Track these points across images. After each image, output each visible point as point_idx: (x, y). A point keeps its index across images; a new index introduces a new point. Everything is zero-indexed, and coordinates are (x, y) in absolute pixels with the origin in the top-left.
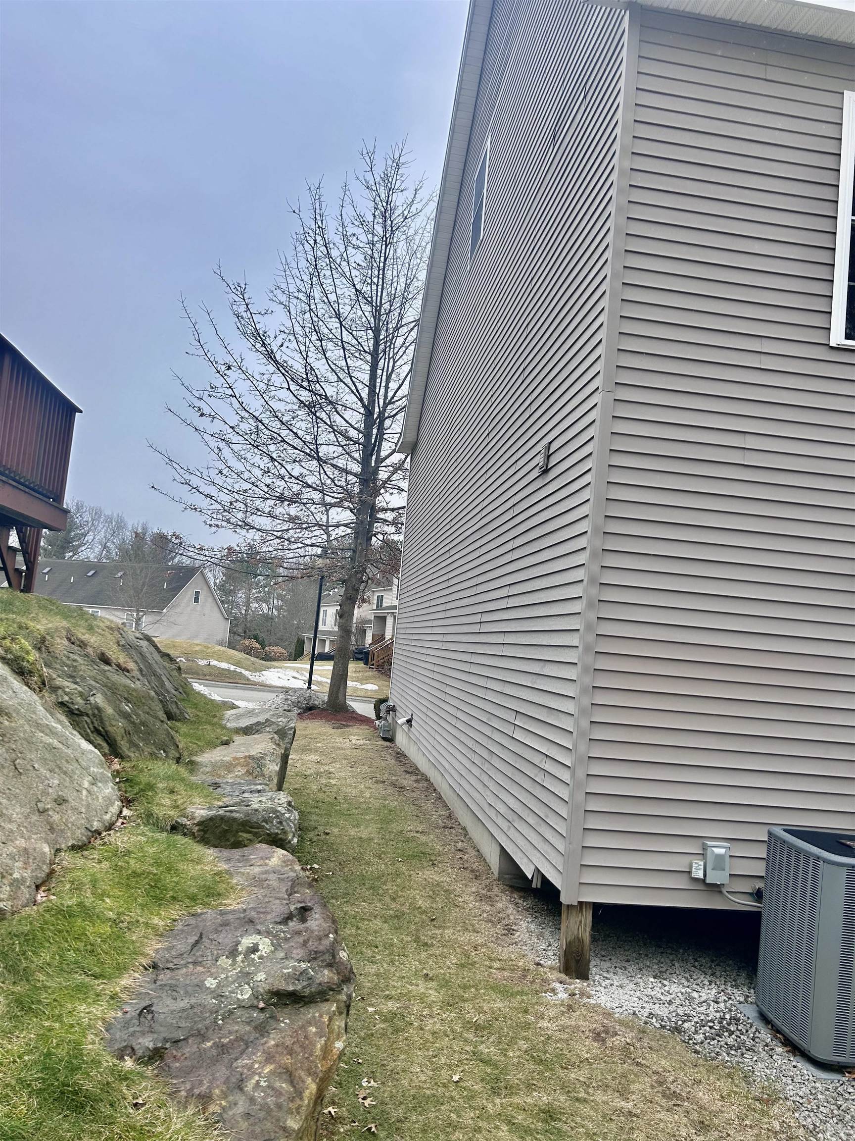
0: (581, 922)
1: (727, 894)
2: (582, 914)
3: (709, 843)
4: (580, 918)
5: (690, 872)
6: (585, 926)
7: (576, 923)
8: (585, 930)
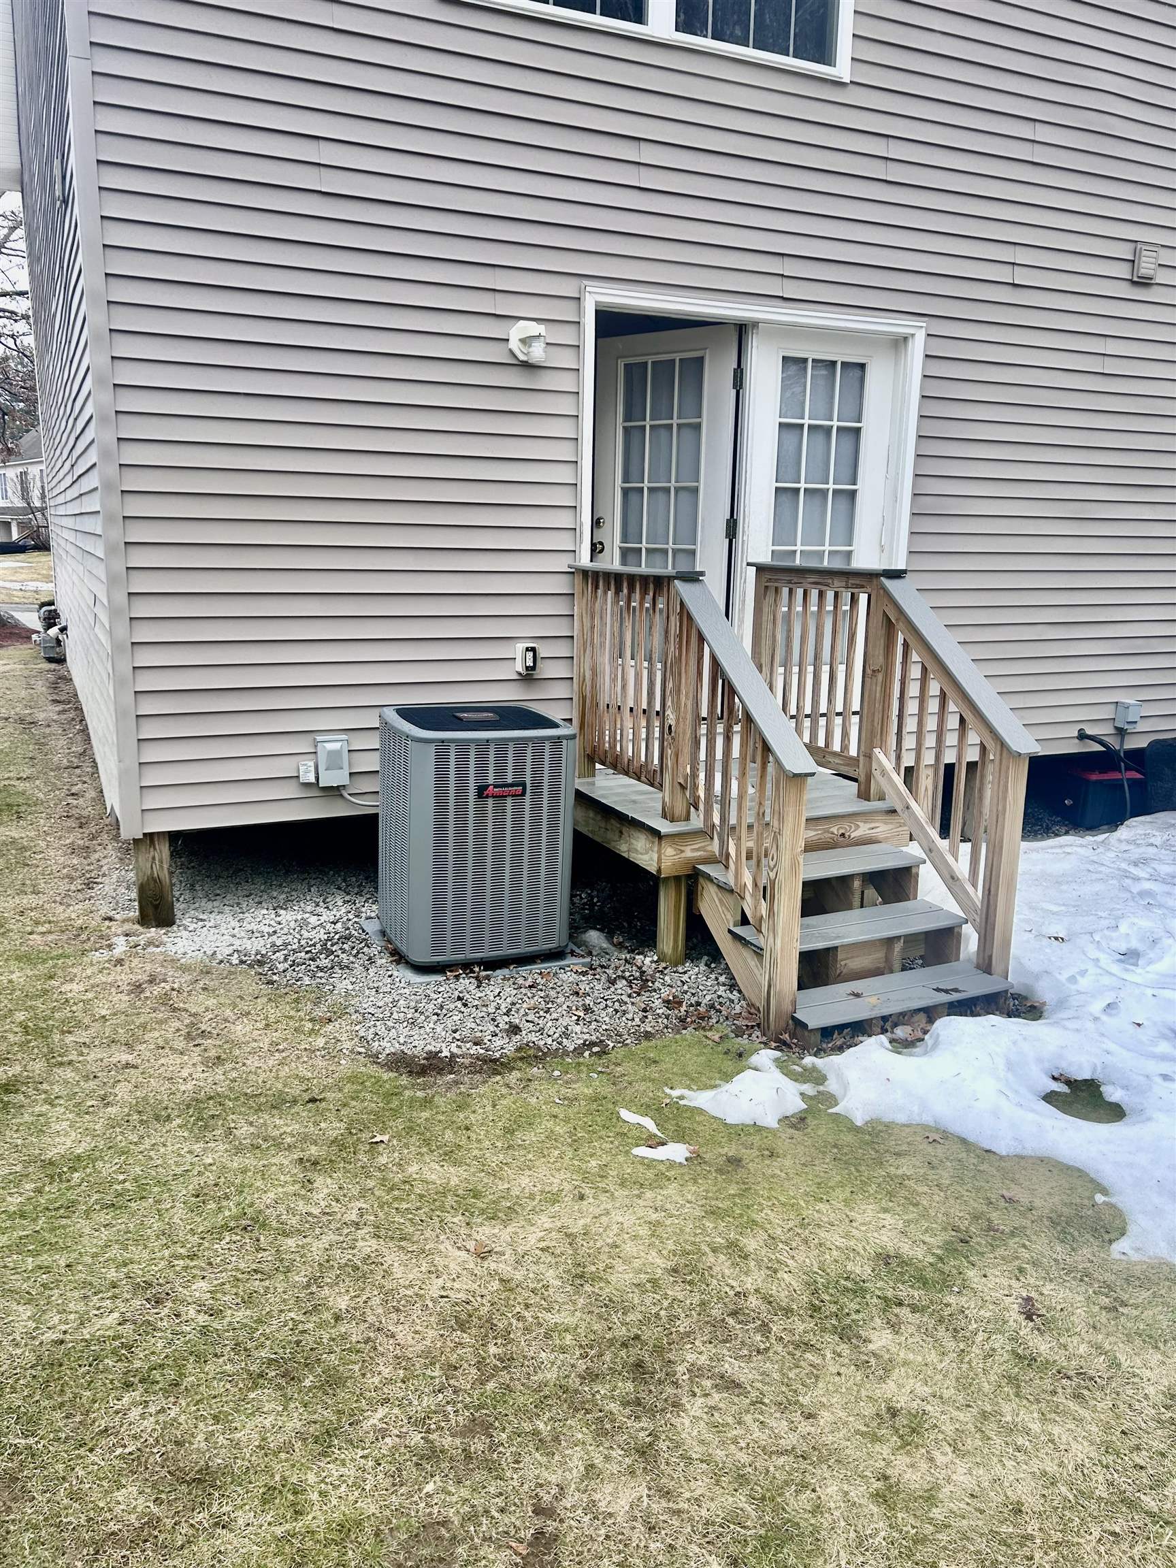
0: (154, 858)
1: (349, 797)
2: (155, 849)
3: (319, 738)
4: (152, 853)
5: (298, 777)
6: (161, 861)
7: (147, 860)
8: (161, 867)
